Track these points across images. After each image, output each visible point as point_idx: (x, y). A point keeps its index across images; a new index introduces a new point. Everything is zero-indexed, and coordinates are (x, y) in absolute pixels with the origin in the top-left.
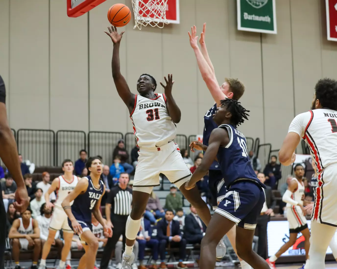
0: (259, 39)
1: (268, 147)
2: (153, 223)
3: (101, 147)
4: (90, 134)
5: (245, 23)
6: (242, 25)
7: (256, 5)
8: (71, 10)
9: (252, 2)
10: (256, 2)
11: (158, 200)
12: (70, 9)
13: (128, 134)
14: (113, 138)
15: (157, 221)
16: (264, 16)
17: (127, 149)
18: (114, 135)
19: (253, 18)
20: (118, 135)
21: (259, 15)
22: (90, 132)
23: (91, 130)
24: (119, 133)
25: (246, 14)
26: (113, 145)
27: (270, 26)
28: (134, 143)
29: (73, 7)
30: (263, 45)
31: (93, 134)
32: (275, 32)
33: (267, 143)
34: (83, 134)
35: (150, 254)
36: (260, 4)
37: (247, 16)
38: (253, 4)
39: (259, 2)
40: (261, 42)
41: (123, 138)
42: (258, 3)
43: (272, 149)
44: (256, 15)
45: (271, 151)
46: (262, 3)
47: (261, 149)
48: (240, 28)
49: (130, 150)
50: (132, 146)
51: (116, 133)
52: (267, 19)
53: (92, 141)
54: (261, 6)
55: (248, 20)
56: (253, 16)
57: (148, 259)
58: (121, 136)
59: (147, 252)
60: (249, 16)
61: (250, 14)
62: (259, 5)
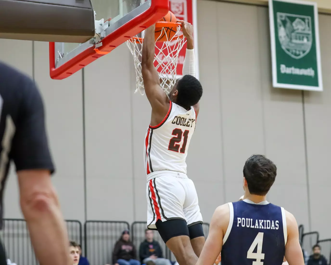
0: (300, 98)
1: (315, 236)
3: (101, 241)
4: (88, 224)
5: (282, 78)
6: (279, 81)
7: (296, 55)
8: (55, 71)
9: (291, 51)
10: (296, 50)
12: (54, 69)
13: (135, 223)
14: (116, 230)
16: (306, 68)
17: (134, 243)
18: (118, 224)
19: (292, 71)
20: (122, 225)
21: (300, 67)
22: (87, 222)
23: (88, 219)
24: (125, 222)
25: (283, 67)
26: (116, 237)
27: (314, 81)
28: (143, 235)
29: (58, 67)
30: (306, 105)
31: (91, 224)
32: (320, 88)
33: (313, 230)
34: (78, 225)
36: (301, 53)
37: (284, 69)
38: (292, 53)
39: (299, 51)
40: (303, 102)
41: (129, 228)
42: (298, 53)
43: (321, 238)
44: (296, 67)
45: (318, 242)
46: (304, 52)
47: (306, 238)
48: (276, 84)
49: (138, 244)
50: (141, 238)
51: (120, 222)
52: (310, 72)
53: (90, 233)
54: (302, 55)
55: (285, 74)
56: (293, 69)
58: (126, 226)
60: (288, 69)
61: (288, 66)
62: (299, 55)
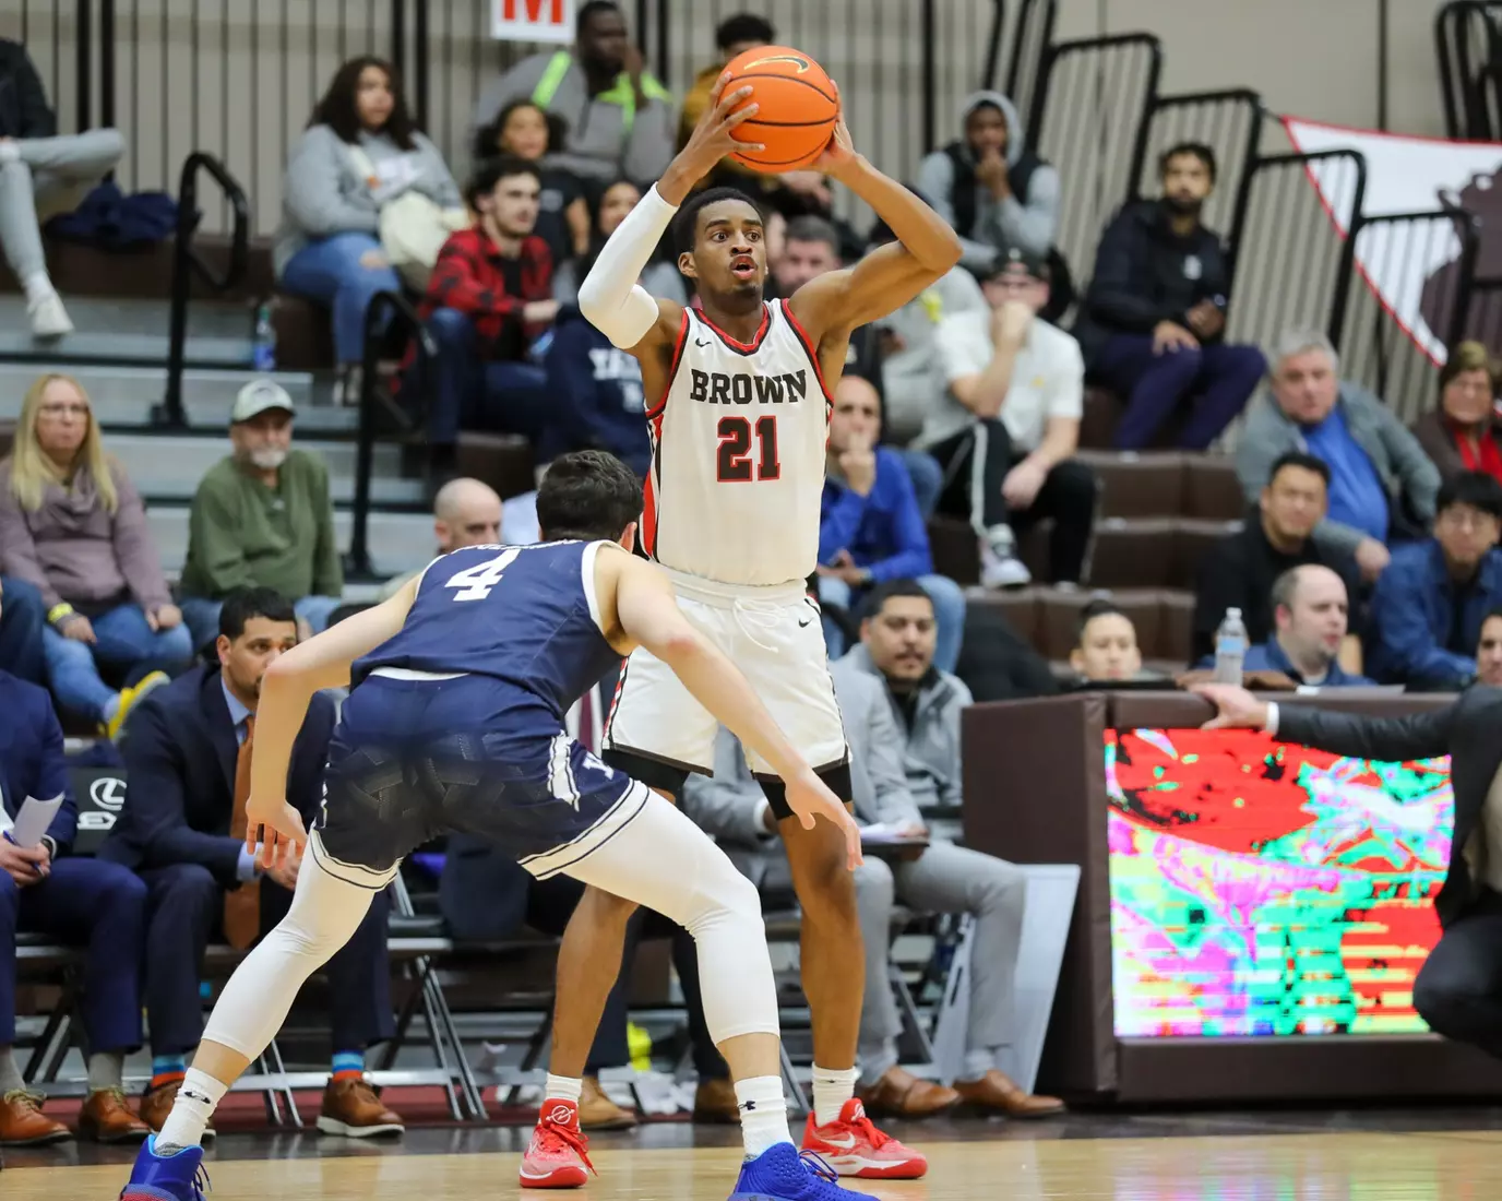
1: (1136, 57)
2: (86, 720)
11: (133, 516)
15: (120, 704)
35: (49, 996)
43: (1171, 84)
45: (1155, 103)
57: (39, 1044)
59: (31, 973)
